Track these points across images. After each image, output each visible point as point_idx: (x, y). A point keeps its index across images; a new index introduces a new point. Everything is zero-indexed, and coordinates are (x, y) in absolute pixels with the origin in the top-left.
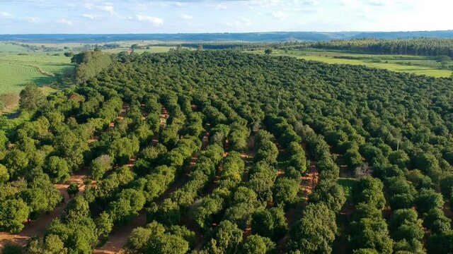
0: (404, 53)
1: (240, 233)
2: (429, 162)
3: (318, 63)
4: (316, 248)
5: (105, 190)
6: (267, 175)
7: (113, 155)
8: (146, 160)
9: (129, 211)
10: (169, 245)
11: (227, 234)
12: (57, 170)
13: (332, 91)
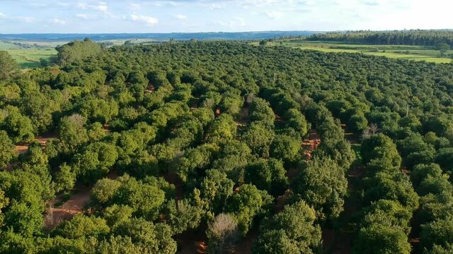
0: (401, 44)
1: (230, 183)
2: (444, 126)
3: (314, 51)
4: (324, 201)
5: (70, 144)
6: (262, 133)
7: (87, 115)
8: (123, 120)
9: (97, 166)
10: (138, 193)
11: (214, 184)
12: (17, 127)
13: (330, 73)
